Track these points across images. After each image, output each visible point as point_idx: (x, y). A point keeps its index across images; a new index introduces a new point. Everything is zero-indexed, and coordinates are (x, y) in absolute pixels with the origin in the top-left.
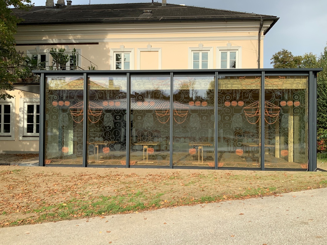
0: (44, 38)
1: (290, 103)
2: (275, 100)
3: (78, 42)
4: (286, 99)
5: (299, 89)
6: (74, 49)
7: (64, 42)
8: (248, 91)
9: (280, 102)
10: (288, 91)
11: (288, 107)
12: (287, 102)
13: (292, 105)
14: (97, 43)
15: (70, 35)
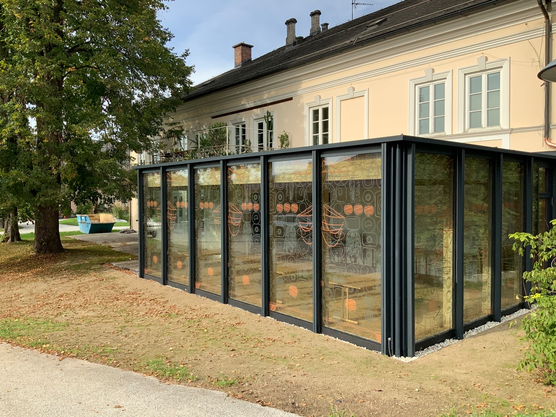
0: (243, 103)
1: (358, 209)
2: (336, 202)
3: (272, 101)
4: (352, 201)
5: (372, 180)
6: (268, 111)
7: (259, 103)
8: (303, 186)
9: (344, 205)
10: (356, 183)
11: (356, 215)
12: (353, 206)
13: (360, 212)
14: (291, 99)
15: (265, 92)
